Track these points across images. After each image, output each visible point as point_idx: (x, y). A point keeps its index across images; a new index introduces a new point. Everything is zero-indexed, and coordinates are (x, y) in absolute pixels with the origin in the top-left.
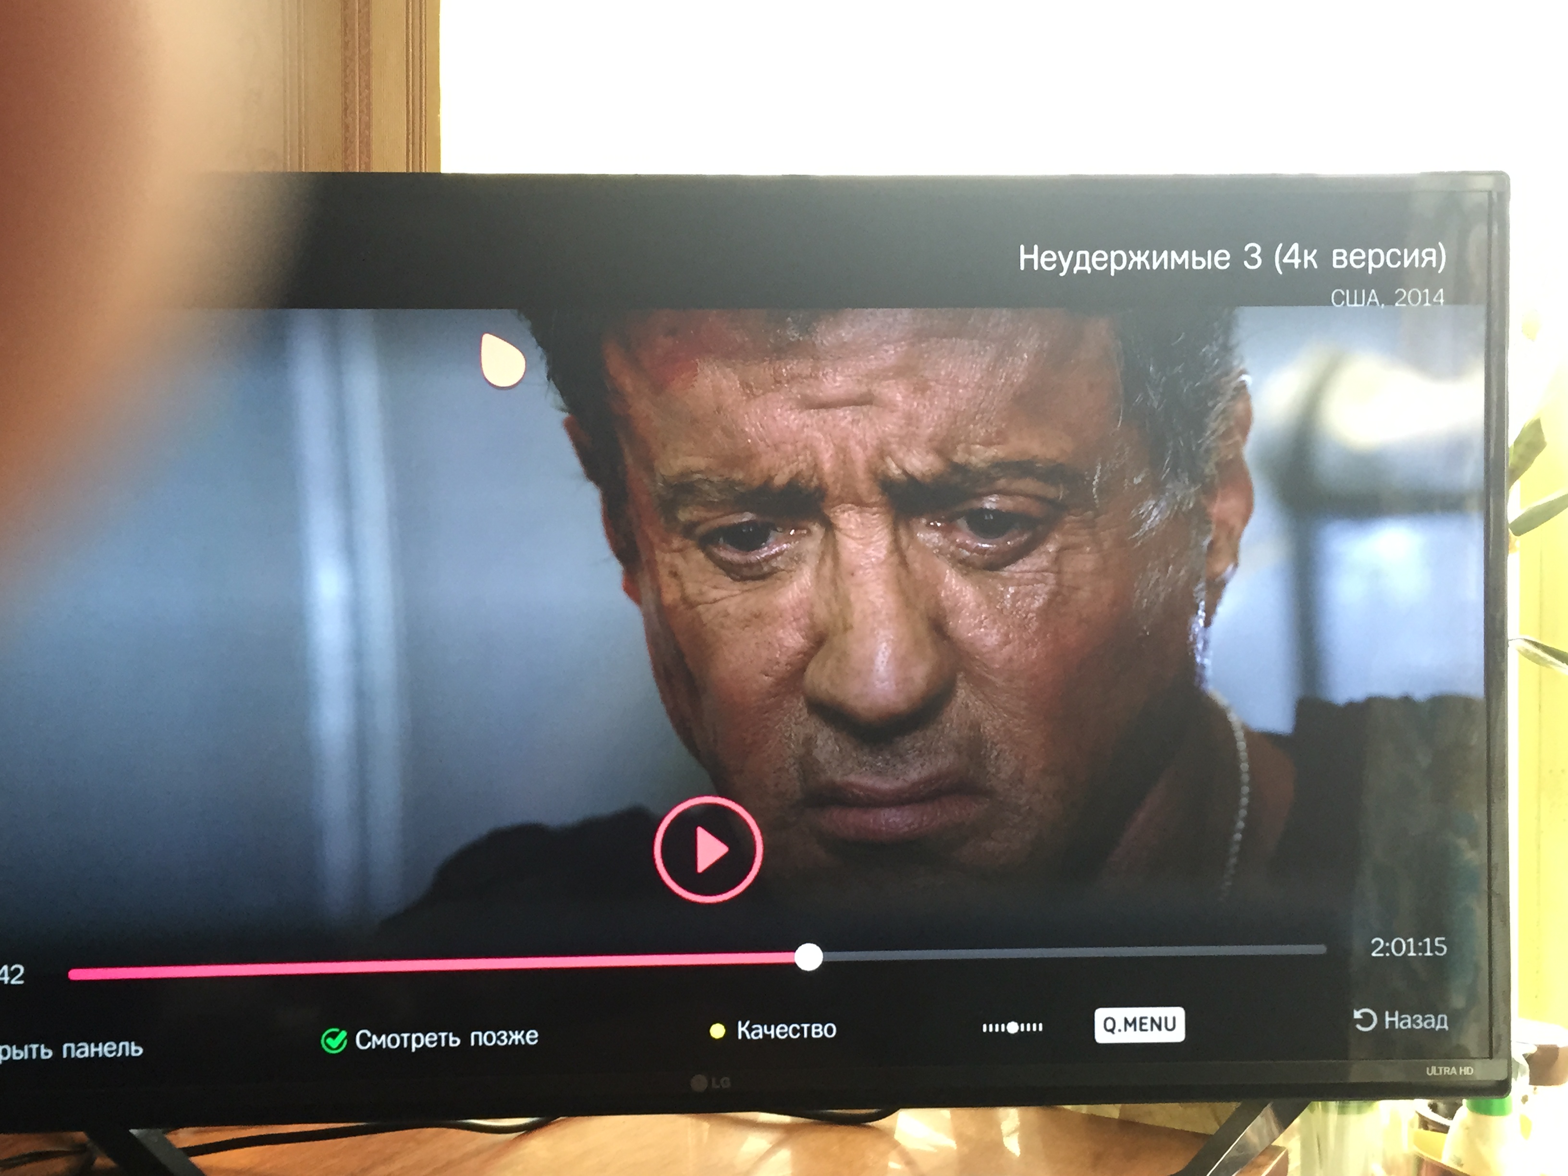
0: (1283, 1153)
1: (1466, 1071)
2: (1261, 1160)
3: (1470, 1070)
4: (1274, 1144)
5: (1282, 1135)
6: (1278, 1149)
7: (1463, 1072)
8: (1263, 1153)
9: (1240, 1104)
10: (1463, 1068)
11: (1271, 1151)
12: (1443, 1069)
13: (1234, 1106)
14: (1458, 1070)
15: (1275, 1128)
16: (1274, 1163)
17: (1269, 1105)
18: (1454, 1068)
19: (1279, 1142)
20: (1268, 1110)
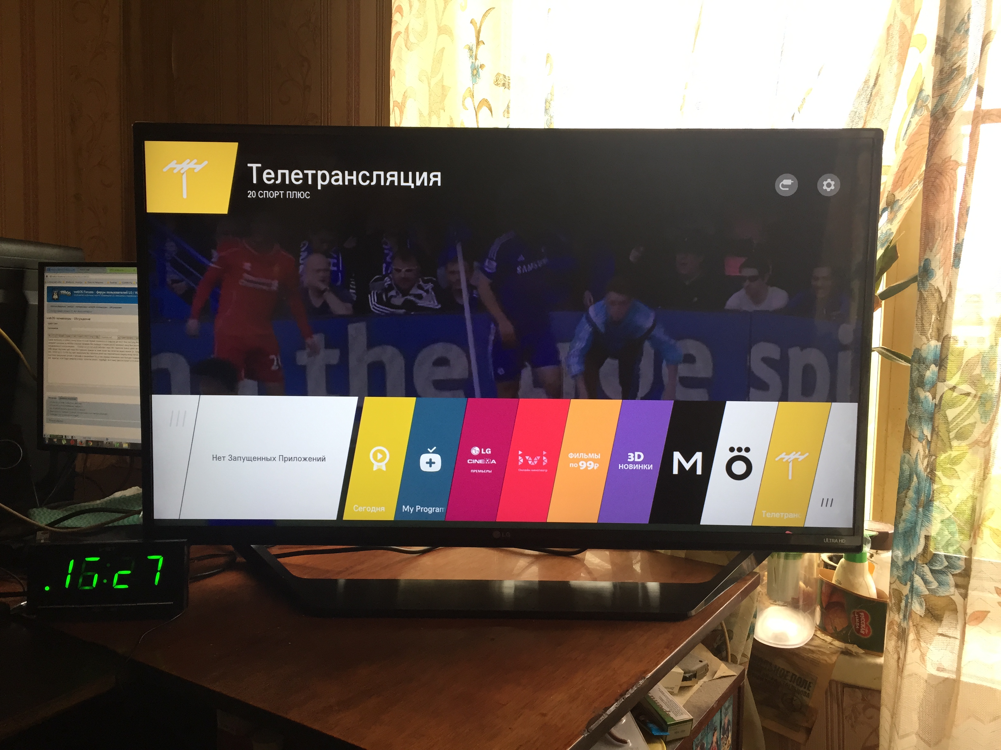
0: (758, 575)
1: (842, 541)
2: (748, 577)
3: (844, 541)
4: (754, 571)
5: (758, 567)
6: (756, 573)
7: (841, 542)
8: (748, 575)
9: (739, 552)
10: (841, 540)
11: (753, 574)
12: (831, 540)
13: (736, 553)
14: (838, 541)
15: (755, 566)
16: (754, 579)
17: (752, 554)
18: (836, 540)
19: (757, 570)
20: (752, 556)
